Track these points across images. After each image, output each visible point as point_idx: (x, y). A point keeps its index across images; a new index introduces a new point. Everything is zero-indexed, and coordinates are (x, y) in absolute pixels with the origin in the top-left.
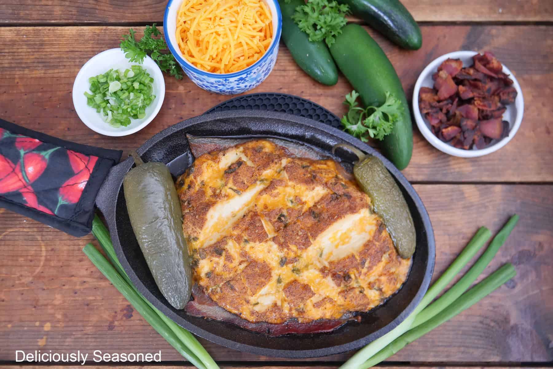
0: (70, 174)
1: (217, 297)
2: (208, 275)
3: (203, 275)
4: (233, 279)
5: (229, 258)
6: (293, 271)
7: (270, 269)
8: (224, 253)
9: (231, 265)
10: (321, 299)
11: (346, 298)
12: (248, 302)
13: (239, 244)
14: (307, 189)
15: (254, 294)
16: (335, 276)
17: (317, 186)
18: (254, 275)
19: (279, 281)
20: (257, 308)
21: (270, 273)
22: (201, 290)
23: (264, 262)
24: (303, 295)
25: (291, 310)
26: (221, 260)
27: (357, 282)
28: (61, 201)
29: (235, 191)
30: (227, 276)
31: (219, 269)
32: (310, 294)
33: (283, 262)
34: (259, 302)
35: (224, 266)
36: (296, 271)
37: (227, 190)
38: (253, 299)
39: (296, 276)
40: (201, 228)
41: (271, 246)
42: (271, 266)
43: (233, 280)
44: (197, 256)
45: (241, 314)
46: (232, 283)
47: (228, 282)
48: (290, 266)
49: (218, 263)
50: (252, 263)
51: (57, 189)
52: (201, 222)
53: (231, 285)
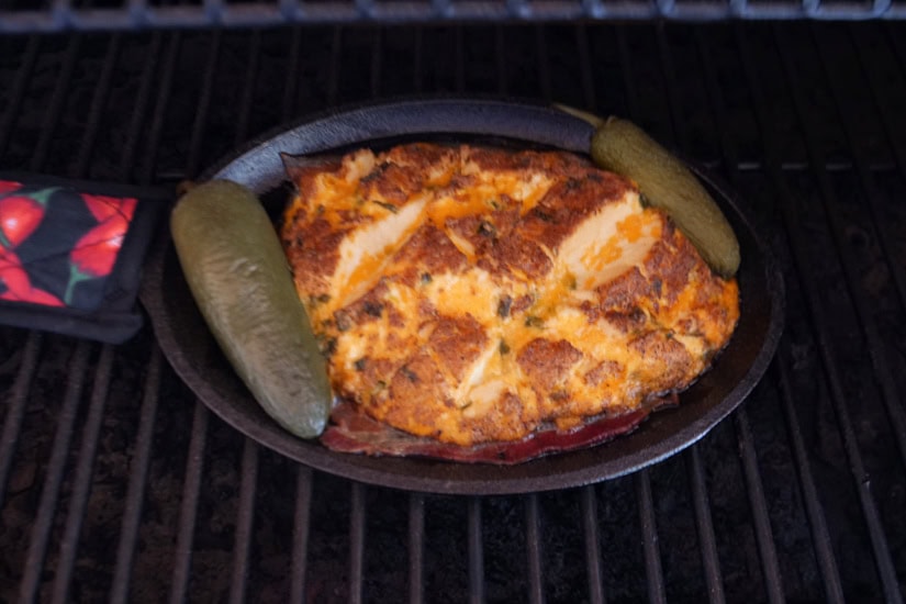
0: (90, 224)
1: (385, 409)
2: (360, 365)
3: (349, 366)
4: (410, 360)
5: (396, 319)
6: (528, 324)
7: (482, 327)
8: (384, 313)
9: (402, 334)
10: (595, 365)
11: (644, 352)
12: (449, 404)
13: (411, 286)
14: (518, 179)
15: (459, 382)
16: (612, 316)
17: (535, 173)
18: (453, 342)
19: (504, 349)
20: (471, 413)
21: (484, 334)
22: (350, 401)
23: (468, 315)
24: (557, 362)
25: (539, 399)
26: (380, 328)
27: (656, 323)
28: (77, 275)
29: (384, 205)
30: (398, 356)
31: (380, 350)
32: (574, 356)
33: (504, 308)
34: (473, 400)
35: (390, 337)
36: (533, 321)
37: (371, 208)
38: (458, 396)
39: (534, 332)
40: (331, 273)
41: (476, 278)
42: (482, 321)
43: (412, 361)
44: (332, 332)
45: (440, 432)
46: (410, 368)
47: (404, 368)
48: (519, 315)
49: (374, 337)
50: (444, 322)
51: (66, 254)
52: (330, 264)
53: (410, 372)
